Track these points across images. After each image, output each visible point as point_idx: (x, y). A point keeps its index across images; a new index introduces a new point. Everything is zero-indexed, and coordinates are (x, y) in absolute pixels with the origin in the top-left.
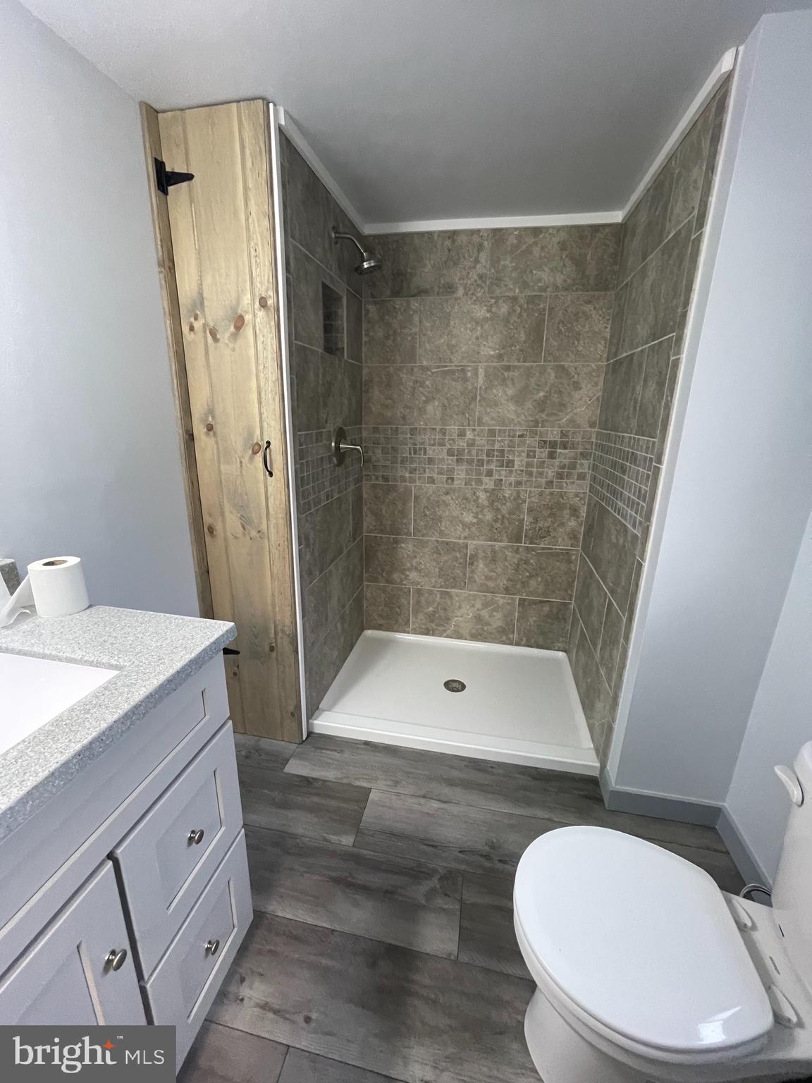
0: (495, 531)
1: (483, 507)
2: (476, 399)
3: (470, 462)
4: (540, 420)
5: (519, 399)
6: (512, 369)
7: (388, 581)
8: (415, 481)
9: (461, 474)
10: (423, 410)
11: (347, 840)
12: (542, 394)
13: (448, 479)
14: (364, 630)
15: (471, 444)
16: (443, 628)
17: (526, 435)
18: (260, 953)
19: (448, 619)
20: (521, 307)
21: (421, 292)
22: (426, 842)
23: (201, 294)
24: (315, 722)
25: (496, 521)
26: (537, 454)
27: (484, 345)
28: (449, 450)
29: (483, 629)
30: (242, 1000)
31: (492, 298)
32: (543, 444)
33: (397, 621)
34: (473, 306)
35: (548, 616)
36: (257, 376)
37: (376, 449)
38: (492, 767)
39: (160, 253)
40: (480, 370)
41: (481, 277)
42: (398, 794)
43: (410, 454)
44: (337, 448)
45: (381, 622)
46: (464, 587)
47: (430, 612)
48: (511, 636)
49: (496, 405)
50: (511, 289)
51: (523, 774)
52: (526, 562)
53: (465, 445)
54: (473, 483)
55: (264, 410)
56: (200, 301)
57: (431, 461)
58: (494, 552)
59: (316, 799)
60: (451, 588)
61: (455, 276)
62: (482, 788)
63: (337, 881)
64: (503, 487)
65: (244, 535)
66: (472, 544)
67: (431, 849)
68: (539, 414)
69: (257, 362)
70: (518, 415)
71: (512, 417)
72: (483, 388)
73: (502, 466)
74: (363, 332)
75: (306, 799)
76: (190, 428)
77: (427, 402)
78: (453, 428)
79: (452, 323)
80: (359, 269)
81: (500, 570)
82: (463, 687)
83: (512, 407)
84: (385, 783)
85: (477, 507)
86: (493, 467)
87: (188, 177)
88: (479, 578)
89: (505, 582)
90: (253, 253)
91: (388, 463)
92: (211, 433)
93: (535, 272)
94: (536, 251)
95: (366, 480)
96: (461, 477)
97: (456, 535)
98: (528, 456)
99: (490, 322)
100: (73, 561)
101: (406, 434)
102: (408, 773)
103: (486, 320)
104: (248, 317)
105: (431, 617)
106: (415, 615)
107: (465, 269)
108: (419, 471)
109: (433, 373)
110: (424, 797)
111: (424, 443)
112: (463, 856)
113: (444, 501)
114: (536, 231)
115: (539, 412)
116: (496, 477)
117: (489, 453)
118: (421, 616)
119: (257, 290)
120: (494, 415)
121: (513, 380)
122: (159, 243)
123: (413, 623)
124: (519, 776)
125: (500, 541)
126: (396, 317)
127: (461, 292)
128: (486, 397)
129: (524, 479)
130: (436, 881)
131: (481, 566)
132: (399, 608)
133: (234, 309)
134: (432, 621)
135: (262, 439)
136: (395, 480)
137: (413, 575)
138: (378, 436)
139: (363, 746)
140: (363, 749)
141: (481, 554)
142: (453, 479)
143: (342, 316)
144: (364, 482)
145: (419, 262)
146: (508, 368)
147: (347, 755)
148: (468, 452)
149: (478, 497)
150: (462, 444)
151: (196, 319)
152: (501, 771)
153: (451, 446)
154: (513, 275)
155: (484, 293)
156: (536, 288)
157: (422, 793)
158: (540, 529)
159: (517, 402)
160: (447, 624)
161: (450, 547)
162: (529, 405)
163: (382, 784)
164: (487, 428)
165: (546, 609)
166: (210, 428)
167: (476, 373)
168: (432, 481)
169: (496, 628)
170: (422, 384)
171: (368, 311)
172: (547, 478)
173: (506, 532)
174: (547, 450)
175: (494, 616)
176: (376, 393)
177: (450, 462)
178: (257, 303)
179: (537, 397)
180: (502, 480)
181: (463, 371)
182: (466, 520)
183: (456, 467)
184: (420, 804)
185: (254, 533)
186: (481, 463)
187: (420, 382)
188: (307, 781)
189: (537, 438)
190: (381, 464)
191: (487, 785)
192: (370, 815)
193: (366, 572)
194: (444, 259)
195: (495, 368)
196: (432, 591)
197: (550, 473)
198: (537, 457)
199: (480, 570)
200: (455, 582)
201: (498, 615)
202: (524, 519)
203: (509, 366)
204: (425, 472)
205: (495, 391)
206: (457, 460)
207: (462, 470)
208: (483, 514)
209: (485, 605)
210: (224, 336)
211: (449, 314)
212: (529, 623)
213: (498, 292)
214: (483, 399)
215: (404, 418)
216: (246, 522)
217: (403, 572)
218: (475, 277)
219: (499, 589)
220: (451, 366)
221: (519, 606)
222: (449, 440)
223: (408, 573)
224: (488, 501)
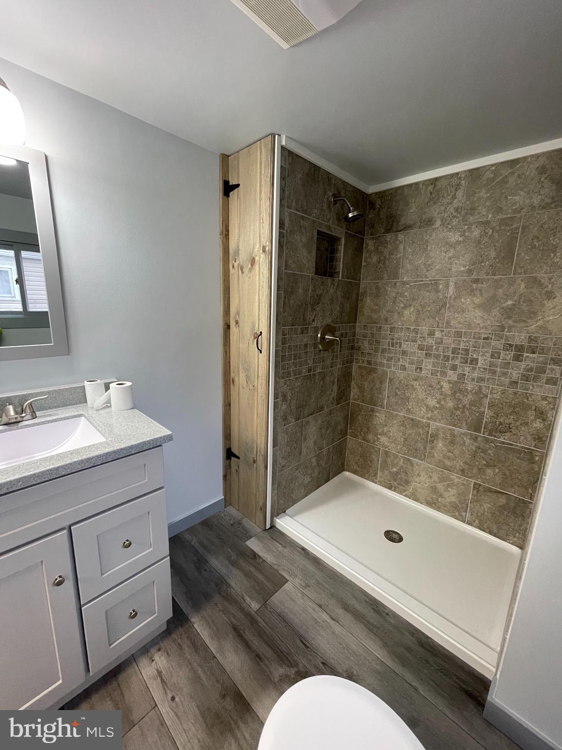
0: (456, 418)
1: (446, 396)
2: (446, 306)
3: (437, 357)
4: (506, 326)
5: (486, 307)
6: (480, 282)
7: (364, 440)
8: (390, 367)
9: (428, 365)
10: (401, 313)
11: (255, 606)
12: (510, 302)
13: (417, 368)
14: (344, 470)
15: (440, 342)
16: (404, 488)
17: (491, 338)
18: (174, 641)
19: (407, 482)
20: (493, 229)
21: (408, 227)
22: (303, 639)
23: (238, 247)
24: (277, 520)
25: (457, 409)
26: (502, 355)
27: (456, 263)
28: (419, 345)
29: (437, 499)
30: (153, 661)
31: (465, 225)
32: (508, 347)
33: (368, 472)
34: (448, 233)
35: (503, 507)
36: (259, 293)
37: (364, 341)
38: (387, 614)
39: (221, 228)
40: (451, 283)
41: (457, 210)
42: (304, 594)
43: (389, 346)
44: (323, 338)
45: (356, 468)
46: (424, 459)
47: (394, 471)
48: (464, 514)
49: (463, 311)
50: (484, 215)
51: (413, 635)
52: (484, 451)
53: (434, 343)
54: (439, 374)
55: (260, 313)
56: (237, 252)
57: (404, 353)
58: (453, 435)
59: (252, 569)
60: (413, 457)
61: (434, 211)
62: (369, 626)
63: (235, 629)
64: (466, 381)
65: (247, 386)
66: (434, 425)
67: (303, 646)
68: (506, 320)
69: (259, 286)
70: (484, 321)
71: (478, 322)
72: (453, 297)
73: (466, 362)
74: (363, 260)
75: (247, 566)
76: (228, 322)
77: (405, 307)
78: (424, 329)
79: (429, 248)
80: (347, 219)
81: (458, 452)
82: (400, 539)
83: (479, 313)
84: (300, 581)
85: (441, 394)
86: (457, 362)
87: (237, 186)
88: (438, 456)
89: (462, 464)
90: (261, 221)
91: (372, 352)
92: (237, 325)
93: (509, 198)
94: (512, 180)
95: (356, 363)
96: (428, 368)
97: (421, 415)
98: (492, 356)
99: (462, 245)
100: (129, 384)
101: (386, 331)
102: (318, 582)
103: (459, 243)
104: (257, 258)
105: (395, 476)
106: (382, 471)
107: (443, 206)
108: (394, 360)
109: (411, 286)
110: (320, 606)
111: (400, 338)
112: (323, 667)
113: (412, 385)
114: (513, 163)
115: (506, 318)
116: (459, 371)
117: (454, 351)
118: (386, 472)
119: (262, 242)
120: (462, 320)
121: (481, 291)
122: (221, 223)
123: (381, 477)
124: (408, 634)
125: (459, 427)
126: (387, 247)
127: (438, 223)
128: (454, 304)
129: (487, 376)
130: (293, 672)
131: (441, 445)
132: (371, 461)
133: (251, 254)
134: (395, 480)
135: (259, 330)
136: (376, 364)
137: (383, 439)
138: (367, 331)
139: (300, 550)
140: (299, 552)
141: (441, 435)
142: (421, 369)
143: (341, 250)
144: (354, 363)
145: (407, 206)
146: (477, 281)
147: (286, 551)
148: (436, 348)
149: (442, 387)
150: (431, 341)
151: (235, 261)
152: (392, 621)
153: (422, 342)
154: (487, 204)
155: (459, 221)
156: (510, 211)
157: (320, 602)
158: (501, 424)
159: (484, 309)
160: (407, 485)
161: (415, 424)
162: (495, 312)
163: (297, 581)
164: (453, 330)
165: (502, 500)
166: (237, 322)
167: (447, 286)
168: (404, 368)
169: (450, 503)
170: (402, 295)
171: (367, 245)
172: (511, 378)
173: (466, 421)
174: (513, 353)
175: (449, 491)
176: (368, 301)
177: (420, 355)
178: (261, 250)
179: (505, 305)
180: (465, 375)
181: (436, 283)
182: (430, 403)
183: (424, 360)
184: (314, 610)
185: (251, 387)
186: (447, 358)
187: (400, 293)
188: (255, 555)
189: (503, 341)
190: (367, 352)
191: (375, 626)
192: (277, 598)
193: (350, 429)
194: (426, 200)
195: (465, 281)
196: (397, 456)
197: (515, 374)
198: (501, 358)
199: (439, 448)
200: (416, 453)
201: (453, 491)
202: (484, 412)
203: (478, 279)
204: (399, 361)
205: (463, 300)
206: (426, 354)
207: (430, 363)
208: (445, 401)
209: (442, 480)
210: (246, 271)
211: (427, 241)
212: (482, 508)
213: (471, 219)
214: (452, 306)
215: (386, 320)
216: (248, 378)
217: (376, 435)
218: (452, 210)
219: (455, 468)
220: (426, 281)
221: (473, 490)
222: (421, 337)
223: (379, 436)
224: (451, 390)
